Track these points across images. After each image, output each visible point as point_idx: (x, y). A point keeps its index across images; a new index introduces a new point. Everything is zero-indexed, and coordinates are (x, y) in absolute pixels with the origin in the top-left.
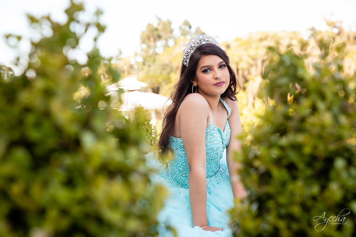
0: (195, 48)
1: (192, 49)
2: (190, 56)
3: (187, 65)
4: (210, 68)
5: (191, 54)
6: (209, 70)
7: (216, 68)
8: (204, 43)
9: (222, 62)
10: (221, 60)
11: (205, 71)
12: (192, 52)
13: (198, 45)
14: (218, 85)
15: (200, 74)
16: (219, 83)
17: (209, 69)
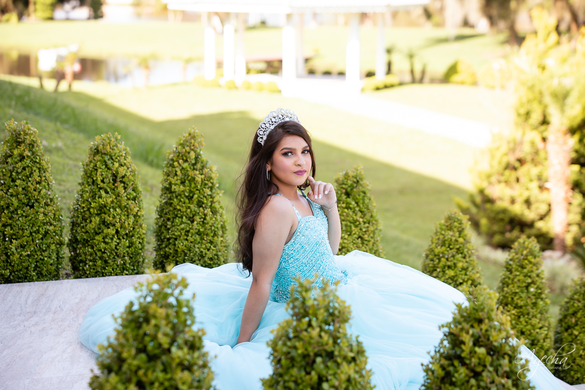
0: (276, 125)
1: (272, 125)
2: (268, 132)
3: (262, 143)
4: (293, 151)
5: (270, 130)
6: (290, 154)
7: (299, 152)
8: (287, 119)
9: (306, 147)
10: (306, 145)
11: (285, 154)
12: (272, 127)
13: (280, 122)
14: (299, 173)
15: (278, 156)
16: (301, 171)
17: (291, 152)
